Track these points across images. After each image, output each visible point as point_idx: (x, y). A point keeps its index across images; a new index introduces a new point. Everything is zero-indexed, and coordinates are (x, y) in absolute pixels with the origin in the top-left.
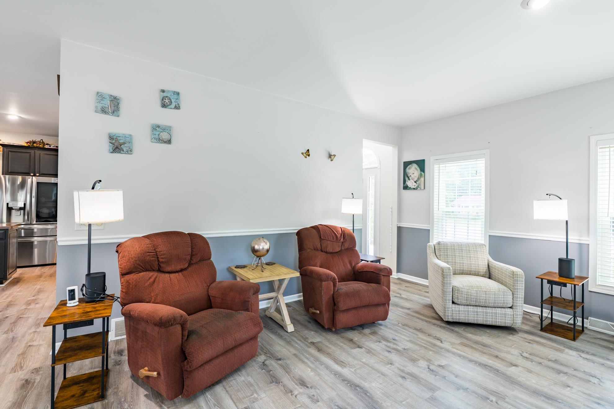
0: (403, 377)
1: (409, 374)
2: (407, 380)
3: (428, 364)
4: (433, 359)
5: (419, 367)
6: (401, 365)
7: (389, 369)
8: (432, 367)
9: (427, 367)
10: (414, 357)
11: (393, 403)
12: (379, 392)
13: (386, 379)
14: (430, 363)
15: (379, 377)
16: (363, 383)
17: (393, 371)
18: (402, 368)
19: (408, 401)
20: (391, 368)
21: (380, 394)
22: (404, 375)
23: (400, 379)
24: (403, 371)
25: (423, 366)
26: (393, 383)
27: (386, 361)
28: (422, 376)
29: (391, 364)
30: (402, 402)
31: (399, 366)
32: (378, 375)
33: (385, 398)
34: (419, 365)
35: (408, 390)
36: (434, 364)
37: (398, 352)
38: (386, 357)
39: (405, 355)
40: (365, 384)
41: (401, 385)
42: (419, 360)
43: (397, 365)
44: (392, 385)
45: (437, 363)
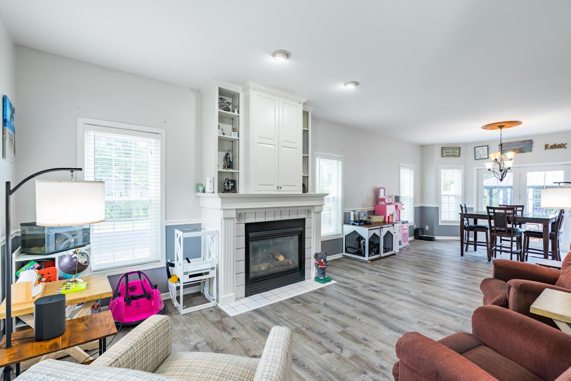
0: (365, 340)
1: (361, 343)
2: (362, 338)
3: (341, 354)
4: (335, 359)
5: (351, 350)
6: (368, 351)
7: (378, 346)
8: (338, 350)
9: (343, 351)
10: (354, 361)
11: (371, 324)
12: (382, 329)
13: (379, 338)
14: (339, 355)
15: (385, 339)
16: (396, 334)
17: (374, 344)
18: (366, 348)
19: (362, 325)
20: (376, 347)
21: (381, 328)
22: (364, 342)
23: (368, 338)
24: (366, 345)
25: (346, 351)
26: (373, 335)
27: (383, 354)
28: (349, 342)
29: (377, 351)
30: (366, 324)
31: (370, 349)
32: (386, 341)
33: (377, 326)
34: (350, 352)
35: (362, 331)
36: (336, 353)
37: (372, 367)
38: (383, 359)
39: (364, 364)
40: (393, 333)
41: (366, 334)
42: (349, 358)
43: (372, 351)
44: (373, 334)
45: (333, 355)
